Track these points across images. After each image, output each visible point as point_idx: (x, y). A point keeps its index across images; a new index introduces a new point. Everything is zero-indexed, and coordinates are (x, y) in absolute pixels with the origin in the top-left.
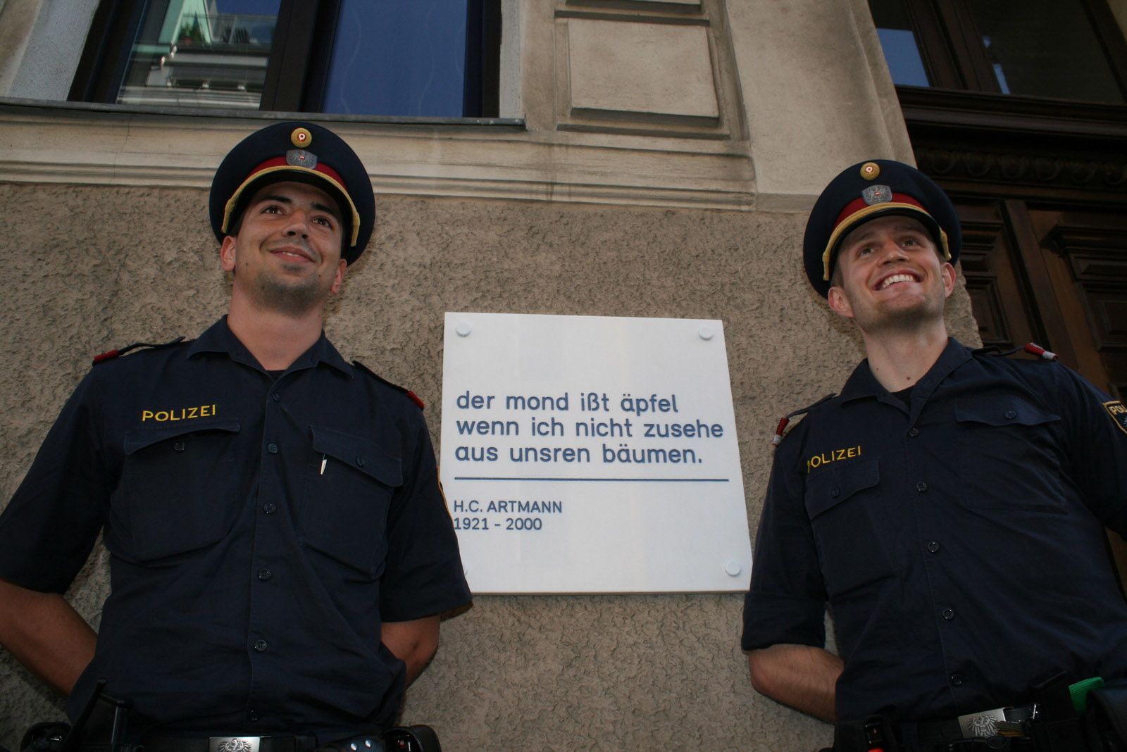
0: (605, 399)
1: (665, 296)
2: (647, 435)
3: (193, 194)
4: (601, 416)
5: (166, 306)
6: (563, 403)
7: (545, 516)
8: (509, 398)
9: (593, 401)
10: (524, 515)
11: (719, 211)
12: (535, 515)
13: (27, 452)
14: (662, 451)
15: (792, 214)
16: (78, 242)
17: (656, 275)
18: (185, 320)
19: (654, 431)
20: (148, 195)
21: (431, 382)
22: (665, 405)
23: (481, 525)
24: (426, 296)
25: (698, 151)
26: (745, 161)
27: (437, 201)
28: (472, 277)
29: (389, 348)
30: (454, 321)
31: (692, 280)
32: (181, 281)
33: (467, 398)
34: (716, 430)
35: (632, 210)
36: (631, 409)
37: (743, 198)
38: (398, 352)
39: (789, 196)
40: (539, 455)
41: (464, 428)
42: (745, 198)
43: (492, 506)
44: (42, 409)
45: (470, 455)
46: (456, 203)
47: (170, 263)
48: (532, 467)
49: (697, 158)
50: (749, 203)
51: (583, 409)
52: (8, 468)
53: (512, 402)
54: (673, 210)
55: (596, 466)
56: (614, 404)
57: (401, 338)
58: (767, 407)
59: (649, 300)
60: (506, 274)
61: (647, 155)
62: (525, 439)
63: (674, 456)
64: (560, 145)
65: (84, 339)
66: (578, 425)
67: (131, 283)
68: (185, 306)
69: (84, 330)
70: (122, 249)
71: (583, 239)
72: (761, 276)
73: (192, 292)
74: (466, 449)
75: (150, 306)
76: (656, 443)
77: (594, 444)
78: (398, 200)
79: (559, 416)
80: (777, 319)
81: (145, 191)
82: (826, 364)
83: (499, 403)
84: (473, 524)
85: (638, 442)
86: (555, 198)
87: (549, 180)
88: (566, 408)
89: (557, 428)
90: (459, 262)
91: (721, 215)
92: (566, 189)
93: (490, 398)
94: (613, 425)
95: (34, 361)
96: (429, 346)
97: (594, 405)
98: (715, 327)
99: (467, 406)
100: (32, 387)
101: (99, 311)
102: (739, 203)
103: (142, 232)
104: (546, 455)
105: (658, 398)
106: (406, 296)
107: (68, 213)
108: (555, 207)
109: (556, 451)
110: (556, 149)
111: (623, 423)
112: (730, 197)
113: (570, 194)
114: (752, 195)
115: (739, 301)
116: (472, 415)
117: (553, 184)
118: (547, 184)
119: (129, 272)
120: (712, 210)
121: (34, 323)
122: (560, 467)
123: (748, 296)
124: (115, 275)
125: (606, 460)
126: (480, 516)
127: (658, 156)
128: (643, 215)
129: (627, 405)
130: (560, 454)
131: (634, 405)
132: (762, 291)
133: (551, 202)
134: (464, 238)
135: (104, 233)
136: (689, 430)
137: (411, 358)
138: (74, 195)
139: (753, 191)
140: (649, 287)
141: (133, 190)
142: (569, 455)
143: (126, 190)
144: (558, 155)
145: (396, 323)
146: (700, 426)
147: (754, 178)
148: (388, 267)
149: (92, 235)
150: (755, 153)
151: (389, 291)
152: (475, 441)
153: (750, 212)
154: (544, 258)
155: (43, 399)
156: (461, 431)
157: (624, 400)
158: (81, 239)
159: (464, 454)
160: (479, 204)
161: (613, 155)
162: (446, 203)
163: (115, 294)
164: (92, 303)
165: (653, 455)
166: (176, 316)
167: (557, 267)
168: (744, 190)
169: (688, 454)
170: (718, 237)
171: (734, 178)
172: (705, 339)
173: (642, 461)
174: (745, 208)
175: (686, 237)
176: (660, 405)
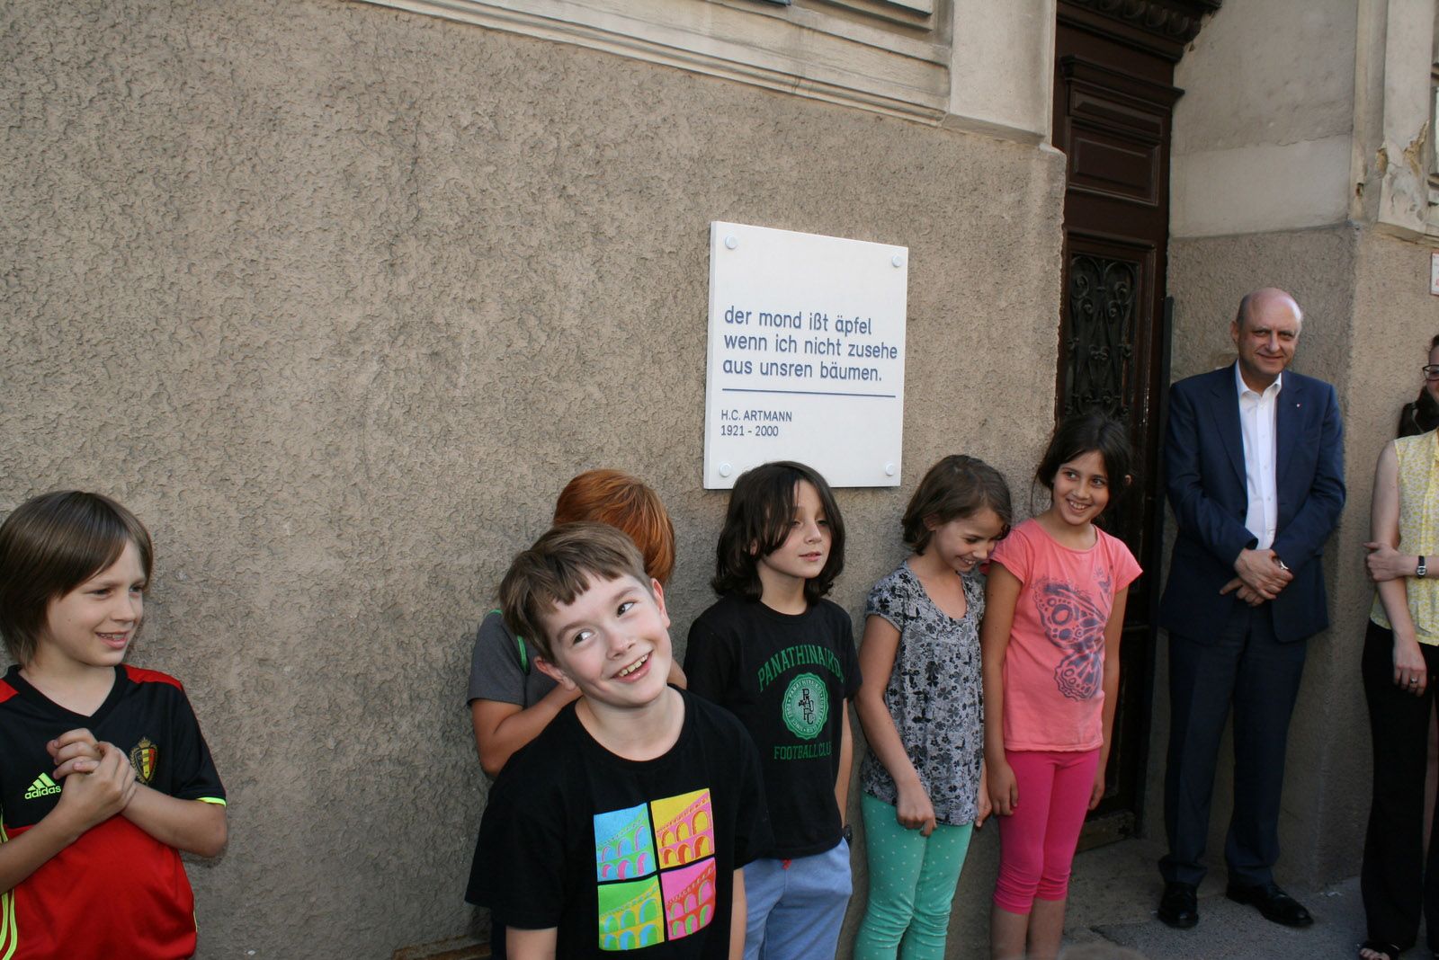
0: (826, 320)
1: (868, 214)
2: (850, 354)
3: (478, 32)
4: (822, 336)
5: (470, 184)
6: (796, 322)
7: (781, 424)
8: (761, 314)
9: (819, 321)
10: (767, 423)
11: (914, 122)
12: (774, 423)
13: (361, 350)
14: (858, 369)
15: (965, 134)
16: (368, 87)
17: (864, 191)
18: (489, 202)
19: (854, 352)
20: (431, 28)
21: (699, 291)
22: (864, 327)
23: (739, 432)
24: (696, 194)
25: (913, 54)
26: (943, 70)
27: (702, 79)
28: (731, 177)
29: (667, 251)
30: (724, 231)
31: (888, 198)
32: (479, 153)
33: (732, 312)
34: (893, 353)
35: (852, 111)
36: (842, 330)
37: (936, 114)
38: (673, 256)
39: (970, 119)
40: (780, 370)
41: (730, 342)
42: (938, 115)
43: (746, 416)
44: (365, 300)
45: (733, 369)
46: (718, 84)
47: (466, 128)
48: (775, 381)
49: (910, 60)
50: (938, 119)
51: (811, 328)
52: (347, 367)
53: (763, 317)
54: (882, 116)
55: (814, 382)
56: (831, 325)
57: (676, 242)
58: (922, 329)
59: (857, 217)
60: (757, 177)
61: (874, 50)
62: (771, 355)
63: (865, 374)
64: (810, 29)
65: (395, 219)
66: (807, 342)
67: (431, 150)
68: (487, 185)
69: (392, 206)
70: (415, 103)
71: (815, 141)
72: (935, 200)
73: (491, 169)
74: (730, 362)
75: (452, 182)
76: (856, 362)
77: (815, 360)
78: (669, 72)
79: (795, 334)
80: (939, 246)
81: (425, 20)
82: (964, 292)
83: (754, 318)
84: (734, 430)
85: (844, 362)
86: (798, 92)
87: (799, 75)
88: (799, 327)
89: (793, 344)
90: (720, 157)
91: (916, 126)
92: (809, 84)
93: (748, 314)
94: (829, 344)
95: (348, 242)
96: (698, 251)
97: (818, 325)
98: (901, 253)
99: (731, 321)
100: (352, 274)
101: (404, 182)
102: (931, 118)
103: (432, 82)
104: (784, 370)
105: (859, 321)
106: (679, 194)
107: (349, 43)
108: (795, 101)
109: (791, 366)
110: (805, 32)
111: (835, 343)
112: (927, 112)
113: (810, 90)
114: (944, 113)
115: (917, 224)
116: (736, 330)
117: (801, 78)
118: (796, 77)
119: (427, 134)
120: (910, 121)
121: (339, 196)
122: (792, 382)
123: (925, 220)
124: (412, 139)
125: (822, 376)
126: (738, 423)
127: (881, 53)
128: (860, 119)
129: (839, 326)
130: (793, 369)
131: (844, 327)
132: (934, 215)
133: (793, 95)
134: (724, 128)
135: (393, 78)
136: (873, 352)
137: (684, 263)
138: (348, 12)
139: (945, 109)
140: (858, 202)
141: (414, 16)
142: (799, 370)
143: (406, 17)
144: (810, 42)
145: (672, 224)
146: (883, 348)
147: (948, 93)
148: (664, 156)
149: (380, 79)
150: (954, 66)
151: (665, 185)
152: (738, 355)
153: (936, 127)
154: (787, 161)
155: (366, 289)
156: (728, 345)
157: (838, 321)
158: (369, 83)
159: (729, 367)
160: (737, 87)
161: (848, 46)
162: (710, 82)
163: (415, 162)
164: (395, 173)
165: (852, 372)
166: (480, 196)
167: (794, 174)
168: (939, 108)
169: (874, 373)
170: (911, 152)
171: (933, 92)
172: (896, 267)
173: (845, 378)
174: (934, 123)
175: (888, 149)
176: (861, 327)
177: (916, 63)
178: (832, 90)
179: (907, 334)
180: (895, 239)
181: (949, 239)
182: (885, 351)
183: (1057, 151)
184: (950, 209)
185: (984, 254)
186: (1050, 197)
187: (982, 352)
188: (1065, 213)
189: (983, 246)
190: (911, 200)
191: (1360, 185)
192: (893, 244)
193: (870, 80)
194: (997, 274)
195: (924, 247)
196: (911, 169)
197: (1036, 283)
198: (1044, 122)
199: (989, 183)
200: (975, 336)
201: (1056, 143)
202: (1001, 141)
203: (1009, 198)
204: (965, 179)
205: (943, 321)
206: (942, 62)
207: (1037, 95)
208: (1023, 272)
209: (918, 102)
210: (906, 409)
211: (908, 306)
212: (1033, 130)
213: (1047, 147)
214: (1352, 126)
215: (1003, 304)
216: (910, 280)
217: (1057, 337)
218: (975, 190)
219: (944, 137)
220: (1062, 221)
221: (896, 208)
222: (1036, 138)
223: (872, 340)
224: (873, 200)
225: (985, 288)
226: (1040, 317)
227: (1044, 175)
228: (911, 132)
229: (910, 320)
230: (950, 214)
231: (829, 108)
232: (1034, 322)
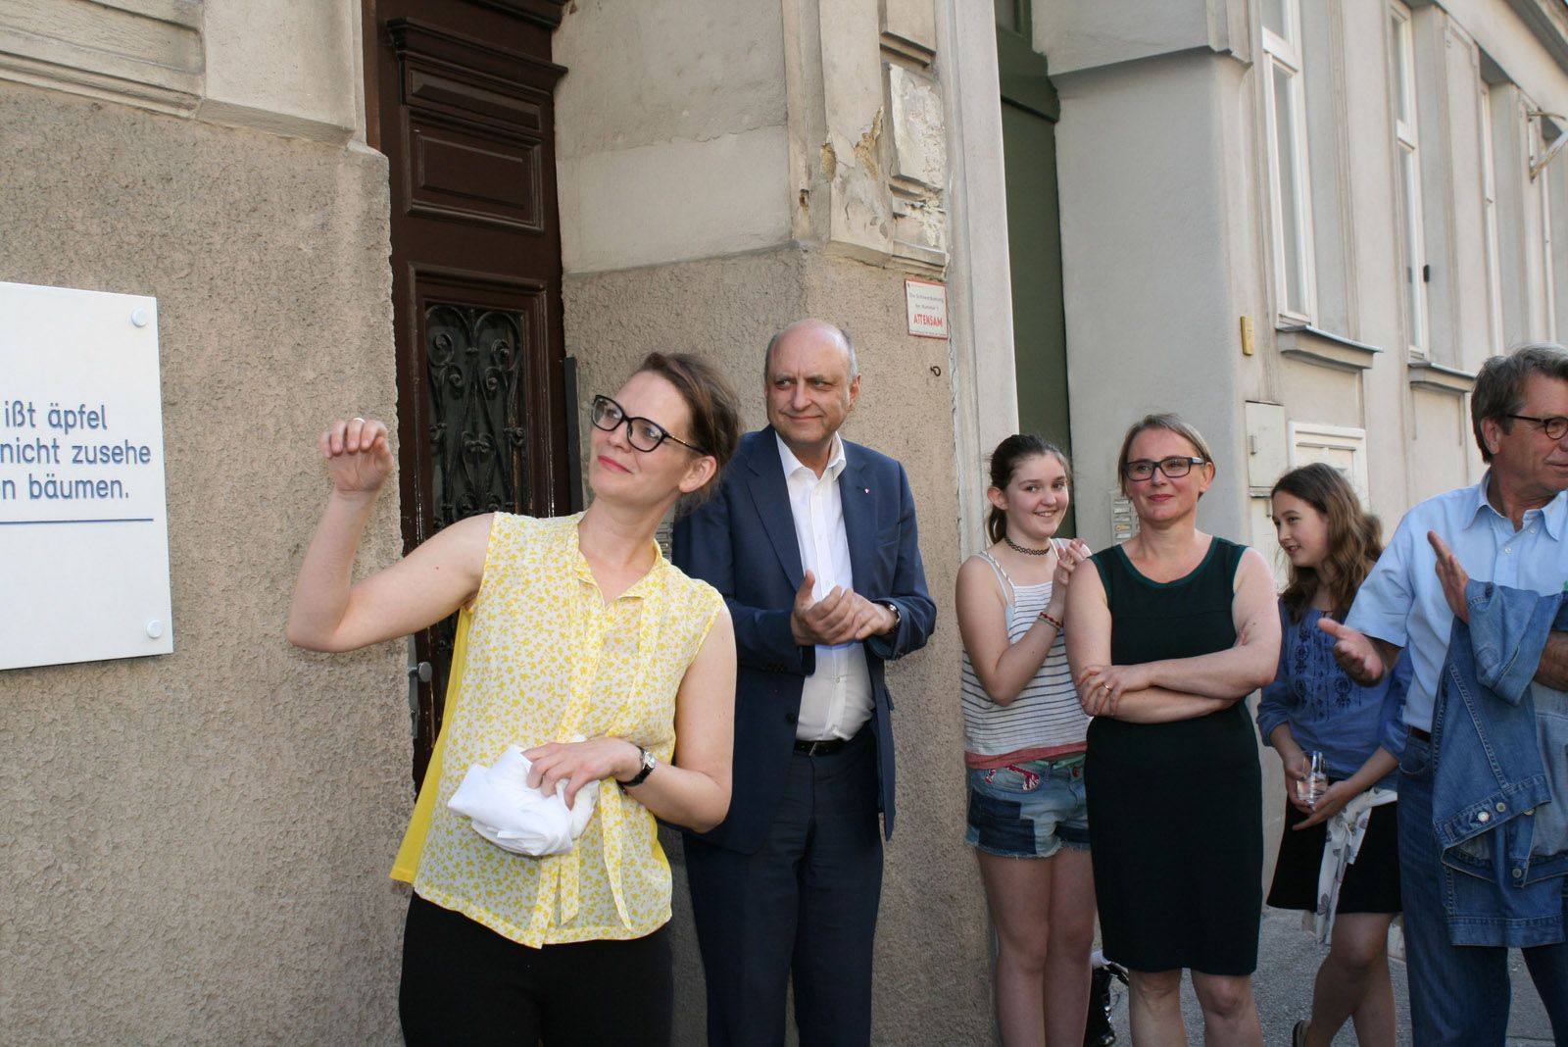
0: (31, 411)
1: (89, 249)
2: (75, 461)
4: (27, 435)
9: (20, 413)
11: (153, 112)
14: (90, 482)
15: (232, 129)
17: (80, 214)
19: (82, 456)
22: (95, 419)
25: (142, 11)
26: (192, 35)
31: (120, 226)
34: (144, 454)
35: (51, 95)
36: (59, 425)
37: (186, 100)
39: (241, 108)
42: (188, 100)
50: (189, 108)
51: (8, 424)
54: (100, 103)
55: (19, 506)
56: (41, 418)
58: (187, 417)
59: (71, 254)
63: (102, 489)
72: (192, 226)
76: (85, 472)
77: (20, 474)
80: (205, 293)
82: (249, 359)
85: (67, 472)
91: (155, 118)
94: (40, 447)
97: (19, 419)
98: (145, 307)
102: (178, 105)
105: (87, 410)
111: (50, 444)
112: (171, 96)
114: (197, 98)
115: (167, 262)
120: (146, 110)
123: (179, 256)
125: (33, 496)
128: (65, 108)
129: (55, 420)
131: (61, 419)
132: (193, 249)
136: (113, 455)
139: (200, 92)
140: (72, 233)
146: (128, 449)
147: (202, 69)
150: (208, 29)
153: (187, 119)
157: (52, 411)
165: (81, 486)
168: (189, 91)
169: (116, 486)
170: (151, 157)
171: (178, 66)
172: (138, 326)
173: (69, 496)
174: (183, 113)
175: (114, 153)
176: (89, 419)
177: (149, 24)
178: (16, 62)
179: (165, 426)
180: (135, 285)
181: (219, 283)
182: (131, 452)
183: (375, 152)
184: (217, 239)
185: (274, 304)
186: (368, 217)
187: (284, 447)
188: (394, 240)
189: (274, 292)
190: (156, 228)
191: (803, 191)
192: (133, 292)
193: (78, 48)
194: (298, 331)
195: (181, 296)
196: (151, 182)
197: (357, 342)
198: (352, 109)
199: (275, 199)
200: (270, 423)
201: (370, 142)
202: (289, 140)
203: (306, 221)
204: (238, 195)
205: (220, 405)
206: (189, 22)
207: (338, 72)
208: (336, 328)
209: (156, 81)
210: (173, 537)
211: (164, 384)
212: (335, 122)
213: (361, 148)
214: (787, 113)
215: (310, 375)
216: (162, 346)
217: (396, 418)
218: (255, 210)
219: (201, 133)
220: (389, 252)
221: (134, 240)
222: (342, 134)
223: (110, 438)
224: (95, 229)
225: (283, 352)
226: (367, 391)
227: (357, 187)
228: (148, 126)
229: (168, 405)
230: (218, 247)
231: (14, 91)
232: (359, 398)
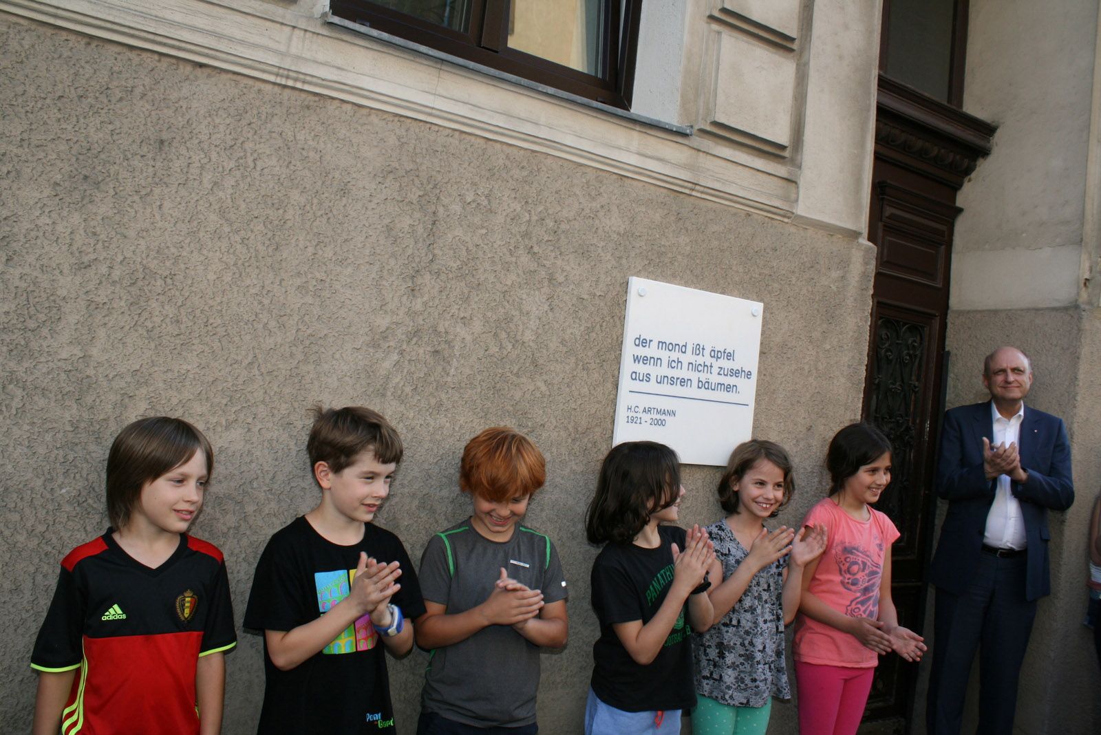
0: (703, 349)
1: (737, 279)
2: (719, 374)
3: (482, 141)
4: (700, 360)
5: (468, 239)
6: (683, 349)
7: (667, 418)
8: (659, 342)
9: (699, 349)
10: (658, 417)
11: (773, 219)
12: (663, 417)
13: (387, 345)
14: (724, 384)
15: (806, 229)
16: (407, 172)
17: (735, 262)
18: (480, 253)
19: (722, 372)
20: (452, 136)
21: (618, 322)
22: (730, 356)
23: (638, 421)
24: (620, 258)
25: (774, 173)
26: (794, 184)
27: (629, 181)
28: (645, 248)
29: (598, 295)
30: (637, 284)
31: (752, 269)
32: (477, 220)
33: (639, 339)
34: (749, 374)
35: (730, 209)
36: (714, 357)
37: (788, 215)
38: (602, 298)
39: (812, 219)
40: (669, 381)
41: (636, 359)
42: (789, 215)
43: (644, 411)
44: (393, 312)
45: (637, 378)
46: (640, 184)
47: (469, 203)
48: (666, 388)
49: (771, 177)
50: (789, 218)
51: (693, 354)
52: (377, 355)
53: (661, 344)
54: (750, 213)
55: (692, 391)
56: (707, 353)
57: (604, 289)
58: (770, 360)
59: (729, 280)
60: (663, 249)
61: (747, 169)
62: (664, 370)
63: (729, 388)
64: (704, 152)
65: (417, 260)
66: (689, 363)
67: (445, 216)
68: (480, 242)
69: (416, 251)
70: (437, 184)
71: (703, 227)
72: (784, 272)
73: (484, 231)
74: (636, 373)
75: (457, 238)
76: (722, 379)
77: (694, 376)
78: (607, 175)
79: (682, 357)
80: (785, 303)
81: (448, 131)
82: (801, 336)
83: (654, 345)
84: (635, 420)
85: (715, 378)
86: (694, 193)
87: (695, 182)
88: (685, 352)
89: (680, 364)
90: (638, 234)
91: (773, 222)
92: (702, 189)
93: (651, 341)
94: (705, 366)
95: (385, 273)
96: (619, 296)
97: (698, 352)
98: (758, 307)
99: (638, 345)
100: (386, 294)
101: (425, 236)
102: (784, 216)
103: (450, 172)
104: (672, 381)
105: (727, 352)
106: (609, 256)
107: (397, 143)
108: (692, 199)
109: (678, 379)
110: (701, 154)
111: (709, 365)
112: (781, 212)
113: (702, 192)
114: (793, 213)
115: (770, 287)
116: (641, 352)
117: (696, 184)
118: (693, 183)
119: (443, 206)
120: (769, 218)
121: (382, 242)
122: (677, 390)
123: (776, 285)
124: (433, 208)
125: (698, 387)
126: (639, 415)
127: (751, 171)
128: (735, 214)
129: (713, 354)
130: (679, 381)
131: (716, 354)
132: (782, 282)
133: (690, 195)
134: (642, 215)
135: (424, 167)
136: (735, 373)
137: (609, 304)
138: (398, 123)
139: (794, 211)
140: (730, 271)
141: (441, 129)
142: (683, 382)
143: (436, 128)
144: (705, 162)
145: (603, 277)
146: (742, 371)
147: (797, 200)
148: (600, 231)
149: (415, 167)
150: (801, 183)
151: (600, 250)
152: (642, 369)
153: (787, 223)
154: (683, 239)
155: (394, 305)
156: (635, 362)
157: (712, 350)
158: (408, 169)
159: (635, 376)
160: (653, 188)
161: (729, 164)
162: (635, 183)
163: (434, 223)
164: (420, 230)
165: (719, 386)
166: (475, 249)
167: (688, 248)
168: (790, 210)
169: (735, 388)
170: (769, 239)
171: (786, 199)
172: (754, 316)
173: (714, 390)
174: (786, 220)
175: (753, 236)
176: (727, 356)
177: (776, 179)
178: (717, 193)
179: (759, 363)
180: (755, 297)
181: (792, 299)
182: (743, 373)
183: (871, 244)
184: (794, 279)
185: (816, 312)
186: (864, 275)
187: (811, 379)
188: (875, 287)
189: (816, 306)
190: (766, 271)
191: (1086, 279)
192: (754, 300)
193: (744, 188)
194: (825, 326)
195: (774, 303)
196: (768, 250)
197: (851, 334)
198: (862, 223)
199: (822, 262)
200: (806, 367)
201: (870, 239)
202: (832, 235)
203: (835, 274)
204: (806, 259)
205: (785, 356)
206: (793, 179)
207: (858, 206)
208: (842, 326)
209: (776, 205)
210: (756, 415)
211: (761, 344)
212: (854, 229)
213: (864, 241)
214: (1082, 239)
215: (828, 347)
216: (763, 326)
217: (865, 371)
218: (812, 267)
219: (793, 229)
220: (871, 292)
221: (757, 276)
222: (855, 235)
223: (735, 365)
224: (741, 270)
225: (816, 335)
226: (853, 357)
227: (861, 260)
228: (770, 225)
229: (762, 353)
230: (794, 283)
231: (714, 206)
232: (849, 361)
